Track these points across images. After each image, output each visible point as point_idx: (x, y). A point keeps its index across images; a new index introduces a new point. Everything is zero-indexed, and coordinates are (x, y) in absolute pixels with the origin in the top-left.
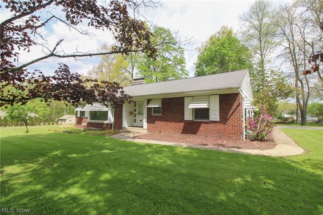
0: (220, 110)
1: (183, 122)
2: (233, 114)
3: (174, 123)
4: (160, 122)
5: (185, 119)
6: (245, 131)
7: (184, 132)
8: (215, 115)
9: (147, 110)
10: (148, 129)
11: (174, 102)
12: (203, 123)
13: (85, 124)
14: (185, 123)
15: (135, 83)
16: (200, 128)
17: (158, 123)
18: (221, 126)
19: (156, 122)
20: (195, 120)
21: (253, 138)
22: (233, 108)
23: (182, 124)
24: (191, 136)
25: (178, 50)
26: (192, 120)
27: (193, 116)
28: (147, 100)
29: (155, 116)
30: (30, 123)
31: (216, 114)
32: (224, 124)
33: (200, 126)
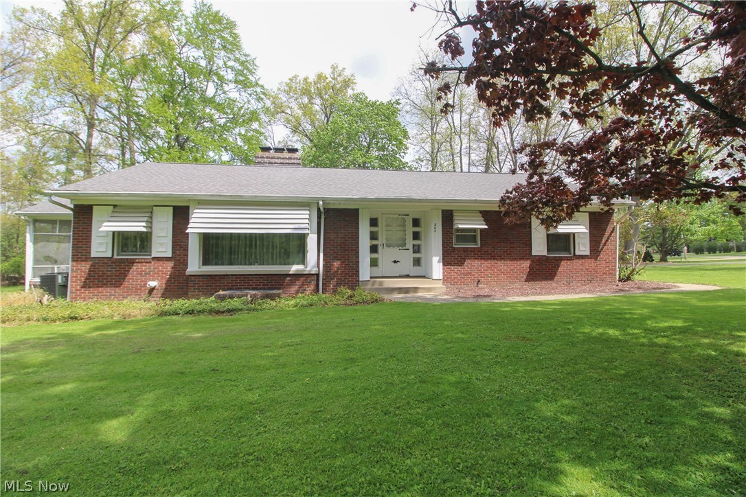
0: (590, 237)
1: (529, 259)
2: (606, 243)
3: (509, 263)
4: (476, 261)
5: (534, 253)
7: (531, 279)
9: (443, 236)
10: (446, 280)
14: (532, 261)
16: (560, 269)
17: (473, 265)
18: (590, 264)
19: (468, 262)
22: (607, 234)
23: (526, 264)
27: (547, 247)
28: (440, 211)
29: (465, 250)
31: (585, 243)
32: (595, 260)
33: (559, 266)
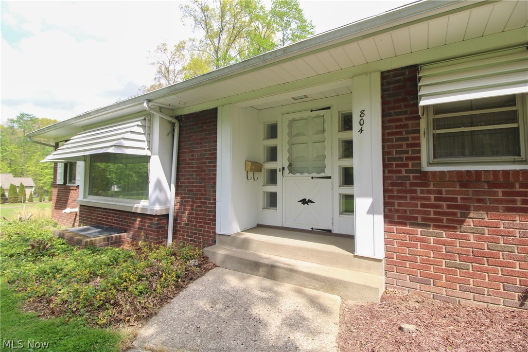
10: (396, 262)
13: (77, 210)
30: (11, 198)
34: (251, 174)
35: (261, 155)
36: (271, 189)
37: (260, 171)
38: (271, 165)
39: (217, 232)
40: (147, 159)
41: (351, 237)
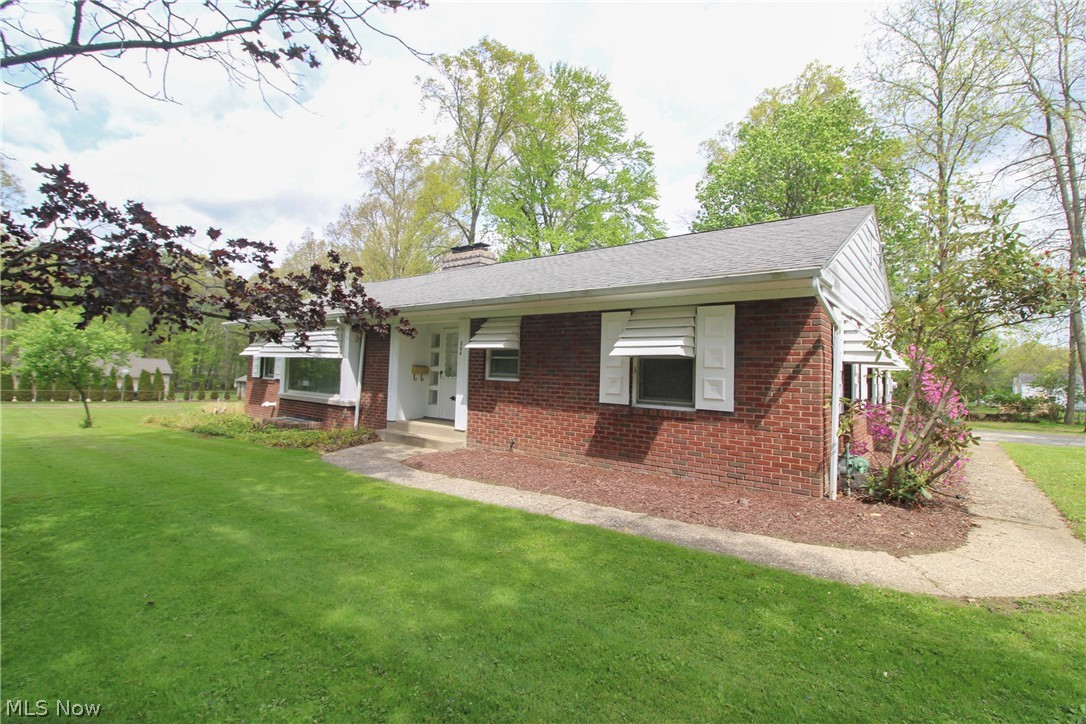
0: (736, 366)
1: (595, 409)
2: (789, 384)
3: (561, 415)
4: (511, 407)
5: (603, 399)
6: (840, 458)
7: (597, 451)
8: (716, 389)
9: (470, 360)
10: (471, 432)
11: (563, 332)
12: (669, 419)
13: (274, 404)
14: (601, 414)
15: (457, 260)
16: (658, 438)
17: (508, 413)
18: (742, 436)
19: (499, 407)
20: (638, 402)
21: (871, 491)
22: (792, 359)
23: (590, 420)
24: (624, 467)
25: (634, 152)
26: (628, 403)
27: (631, 387)
28: (469, 321)
29: (497, 385)
30: (141, 393)
31: (721, 381)
32: (751, 427)
33: (655, 431)
34: (418, 377)
35: (428, 361)
36: (434, 388)
37: (427, 373)
38: (434, 369)
39: (388, 419)
40: (338, 362)
41: (453, 421)
